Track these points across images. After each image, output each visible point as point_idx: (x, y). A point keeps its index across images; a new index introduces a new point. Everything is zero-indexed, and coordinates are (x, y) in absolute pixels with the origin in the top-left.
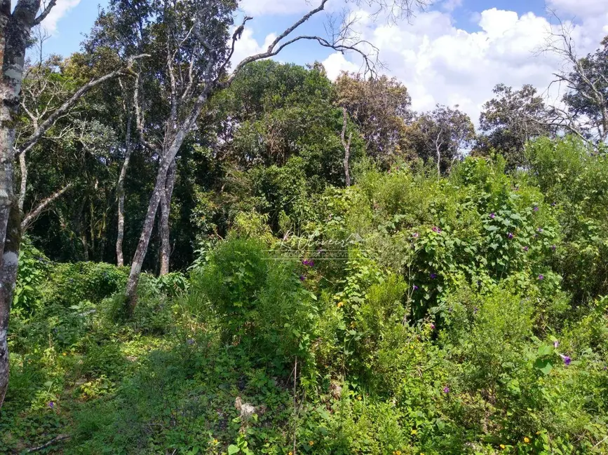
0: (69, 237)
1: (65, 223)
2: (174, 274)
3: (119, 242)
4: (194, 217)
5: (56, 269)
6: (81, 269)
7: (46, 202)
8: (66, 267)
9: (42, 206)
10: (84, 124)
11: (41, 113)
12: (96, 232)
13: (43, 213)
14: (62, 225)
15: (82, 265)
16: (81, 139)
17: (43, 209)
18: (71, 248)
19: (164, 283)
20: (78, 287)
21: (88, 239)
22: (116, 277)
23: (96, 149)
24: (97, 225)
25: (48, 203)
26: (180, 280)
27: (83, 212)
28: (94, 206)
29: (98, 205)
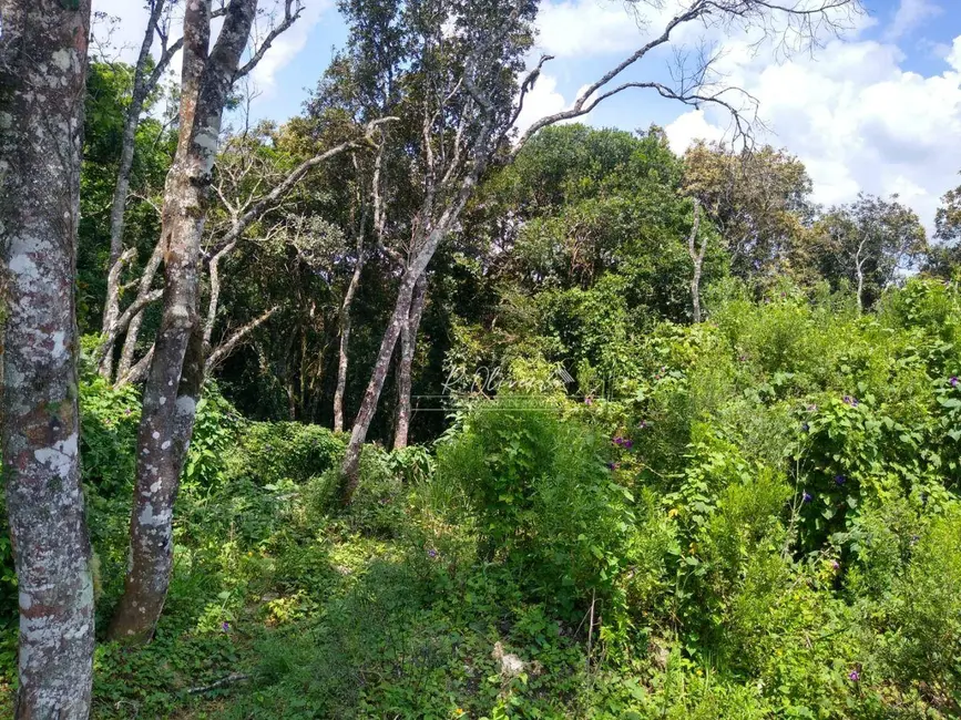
0: (270, 384)
1: (265, 364)
2: (414, 448)
3: (338, 395)
4: (448, 363)
5: (249, 430)
6: (283, 433)
7: (242, 333)
8: (261, 428)
9: (236, 337)
10: (301, 220)
11: (243, 204)
12: (308, 380)
13: (236, 348)
14: (262, 366)
15: (286, 427)
16: (296, 242)
17: (237, 342)
18: (271, 402)
19: (398, 462)
20: (278, 458)
21: (297, 390)
22: (331, 448)
23: (315, 257)
24: (310, 370)
25: (245, 334)
26: (423, 457)
27: (292, 351)
28: (308, 340)
29: (314, 340)
